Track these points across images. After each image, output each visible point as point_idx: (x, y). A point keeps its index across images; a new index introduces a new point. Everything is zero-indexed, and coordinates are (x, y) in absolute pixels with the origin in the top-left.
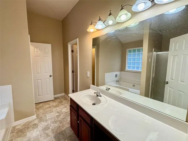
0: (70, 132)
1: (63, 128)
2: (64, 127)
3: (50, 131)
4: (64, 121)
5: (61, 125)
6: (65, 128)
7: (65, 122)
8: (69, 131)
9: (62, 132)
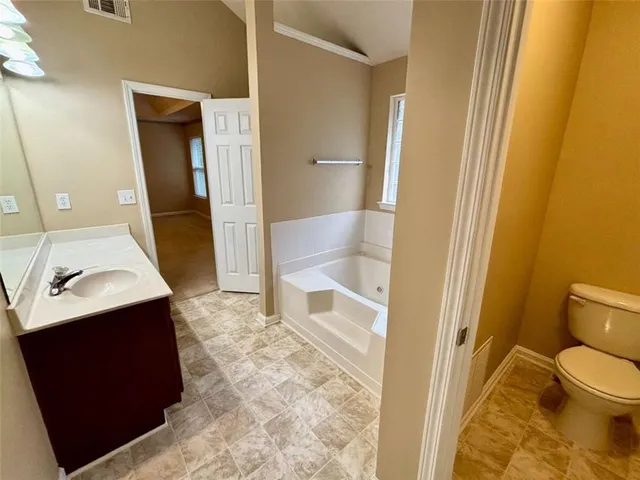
0: (189, 415)
1: (215, 432)
2: (210, 436)
3: (260, 419)
4: (214, 467)
5: (224, 446)
6: (207, 432)
7: (206, 466)
8: (191, 420)
9: (217, 416)
